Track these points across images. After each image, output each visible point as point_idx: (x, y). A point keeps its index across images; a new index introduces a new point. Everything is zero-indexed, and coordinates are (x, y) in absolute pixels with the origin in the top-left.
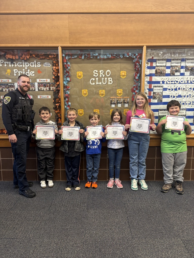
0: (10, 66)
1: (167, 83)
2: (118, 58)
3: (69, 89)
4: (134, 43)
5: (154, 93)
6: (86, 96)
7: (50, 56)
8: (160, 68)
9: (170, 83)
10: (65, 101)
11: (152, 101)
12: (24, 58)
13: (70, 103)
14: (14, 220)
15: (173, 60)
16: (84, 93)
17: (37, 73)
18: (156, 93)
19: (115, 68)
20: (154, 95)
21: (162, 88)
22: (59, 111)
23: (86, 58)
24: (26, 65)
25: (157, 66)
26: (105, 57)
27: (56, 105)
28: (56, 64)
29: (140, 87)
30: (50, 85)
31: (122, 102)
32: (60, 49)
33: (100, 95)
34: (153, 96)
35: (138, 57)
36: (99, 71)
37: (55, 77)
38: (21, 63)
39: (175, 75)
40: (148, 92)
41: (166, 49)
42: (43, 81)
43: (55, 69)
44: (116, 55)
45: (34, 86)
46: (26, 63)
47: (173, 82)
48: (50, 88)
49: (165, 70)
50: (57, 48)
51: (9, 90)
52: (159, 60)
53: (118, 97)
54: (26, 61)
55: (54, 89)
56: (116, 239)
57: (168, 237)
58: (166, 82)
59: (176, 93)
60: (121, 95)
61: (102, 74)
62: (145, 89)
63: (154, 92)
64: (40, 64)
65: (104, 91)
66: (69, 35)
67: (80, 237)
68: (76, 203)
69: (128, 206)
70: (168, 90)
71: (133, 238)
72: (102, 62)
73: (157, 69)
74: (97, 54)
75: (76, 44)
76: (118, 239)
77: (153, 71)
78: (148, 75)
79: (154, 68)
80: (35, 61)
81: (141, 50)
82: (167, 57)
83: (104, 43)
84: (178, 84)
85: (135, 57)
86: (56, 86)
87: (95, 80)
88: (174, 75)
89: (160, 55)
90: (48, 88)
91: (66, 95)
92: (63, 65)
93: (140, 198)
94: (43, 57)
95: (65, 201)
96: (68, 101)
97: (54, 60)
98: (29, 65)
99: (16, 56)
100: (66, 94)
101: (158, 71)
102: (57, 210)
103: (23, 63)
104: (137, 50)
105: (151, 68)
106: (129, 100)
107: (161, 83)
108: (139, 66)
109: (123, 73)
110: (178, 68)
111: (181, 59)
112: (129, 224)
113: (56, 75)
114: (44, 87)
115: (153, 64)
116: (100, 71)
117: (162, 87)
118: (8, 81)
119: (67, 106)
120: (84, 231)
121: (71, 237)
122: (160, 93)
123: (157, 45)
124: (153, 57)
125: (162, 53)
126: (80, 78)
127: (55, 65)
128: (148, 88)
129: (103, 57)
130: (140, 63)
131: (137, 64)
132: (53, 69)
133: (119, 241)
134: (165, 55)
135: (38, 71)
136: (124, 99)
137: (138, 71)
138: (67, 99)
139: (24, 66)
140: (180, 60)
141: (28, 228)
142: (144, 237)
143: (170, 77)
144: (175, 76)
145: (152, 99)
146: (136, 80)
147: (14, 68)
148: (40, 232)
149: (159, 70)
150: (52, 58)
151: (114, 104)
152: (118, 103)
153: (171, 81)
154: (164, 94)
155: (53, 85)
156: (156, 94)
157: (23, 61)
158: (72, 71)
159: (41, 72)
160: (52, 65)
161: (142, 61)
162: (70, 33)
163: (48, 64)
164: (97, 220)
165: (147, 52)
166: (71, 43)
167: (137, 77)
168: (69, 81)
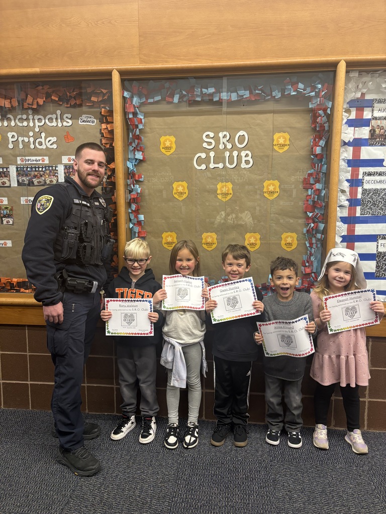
2: (268, 100)
3: (141, 180)
4: (311, 56)
6: (182, 198)
7: (93, 99)
8: (385, 123)
10: (130, 211)
11: (361, 212)
12: (32, 105)
13: (143, 216)
16: (177, 190)
17: (64, 141)
18: (370, 190)
20: (366, 196)
23: (185, 99)
24: (36, 121)
25: (375, 118)
26: (234, 97)
29: (327, 175)
32: (116, 78)
33: (219, 197)
34: (363, 199)
35: (324, 93)
36: (216, 133)
38: (24, 117)
40: (347, 190)
43: (106, 131)
44: (262, 91)
46: (36, 117)
52: (380, 101)
54: (36, 111)
60: (276, 195)
61: (225, 142)
62: (339, 181)
63: (366, 190)
64: (70, 119)
65: (229, 185)
66: (140, 41)
72: (224, 110)
73: (375, 126)
74: (211, 90)
75: (156, 62)
77: (364, 133)
78: (349, 144)
79: (367, 123)
80: (59, 112)
81: (332, 74)
83: (229, 58)
85: (313, 94)
86: (109, 174)
87: (208, 157)
89: (384, 86)
91: (132, 197)
92: (126, 121)
94: (78, 102)
96: (137, 212)
98: (43, 121)
99: (12, 100)
100: (134, 193)
101: (377, 131)
103: (31, 117)
104: (320, 75)
108: (325, 119)
109: (281, 138)
113: (108, 146)
115: (365, 113)
116: (221, 135)
119: (134, 224)
123: (376, 59)
124: (363, 95)
126: (170, 153)
127: (106, 119)
128: (350, 178)
129: (229, 98)
130: (329, 109)
131: (321, 112)
132: (101, 130)
135: (65, 136)
137: (323, 132)
138: (134, 207)
139: (31, 124)
145: (358, 208)
146: (316, 156)
147: (11, 129)
150: (98, 102)
157: (30, 112)
158: (149, 135)
159: (73, 139)
160: (98, 121)
161: (333, 105)
162: (143, 35)
163: (91, 117)
165: (348, 79)
166: (143, 61)
167: (317, 148)
168: (141, 161)
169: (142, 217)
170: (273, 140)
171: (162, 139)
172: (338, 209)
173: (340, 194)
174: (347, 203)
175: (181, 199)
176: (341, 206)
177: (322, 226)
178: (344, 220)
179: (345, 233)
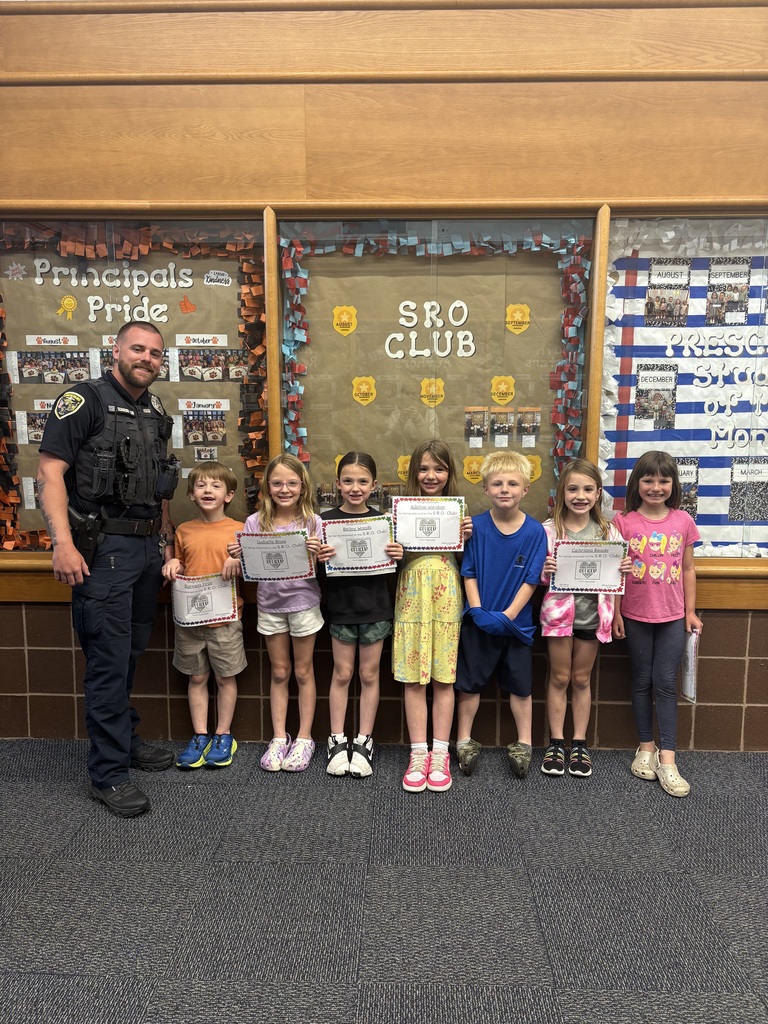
0: (74, 282)
1: (693, 355)
2: (499, 255)
3: (302, 372)
4: (560, 196)
5: (640, 393)
6: (367, 402)
7: (229, 247)
8: (667, 294)
9: (707, 352)
10: (286, 421)
11: (635, 424)
12: (131, 255)
13: (305, 429)
14: (73, 901)
15: (719, 262)
16: (359, 389)
17: (178, 308)
18: (648, 391)
19: (484, 292)
20: (642, 400)
21: (672, 374)
22: (262, 459)
23: (372, 252)
24: (135, 280)
25: (654, 287)
26: (447, 251)
27: (248, 439)
28: (252, 275)
29: (585, 368)
30: (227, 358)
31: (510, 429)
32: (269, 219)
33: (425, 400)
34: (638, 404)
35: (580, 248)
36: (420, 304)
37: (248, 327)
38: (116, 272)
39: (727, 321)
40: (615, 391)
41: (690, 219)
42: (202, 344)
43: (249, 297)
44: (489, 242)
45: (166, 363)
46: (135, 273)
47: (719, 352)
48: (228, 370)
49: (685, 303)
50: (256, 214)
51: (67, 376)
52: (660, 262)
53: (496, 409)
54: (134, 265)
55: (244, 373)
56: (488, 989)
57: (702, 986)
58: (690, 348)
59: (730, 393)
60: (510, 398)
61: (435, 318)
62: (603, 379)
63: (642, 391)
64: (190, 276)
65: (440, 383)
66: (307, 166)
67: (338, 977)
68: (322, 835)
69: (534, 852)
70: (696, 381)
71: (560, 987)
72: (433, 267)
73: (654, 297)
74: (413, 241)
75: (330, 197)
76: (498, 991)
77: (638, 307)
78: (617, 323)
79: (640, 293)
80: (172, 266)
81: (590, 222)
82: (694, 253)
83: (442, 196)
84: (740, 356)
85: (564, 251)
86: (252, 363)
87: (407, 340)
88: (721, 322)
89: (665, 241)
90: (218, 372)
91: (291, 400)
92: (282, 282)
93: (583, 818)
94: (204, 251)
95: (278, 826)
96: (296, 424)
97: (244, 261)
98: (146, 280)
99: (97, 246)
100: (292, 394)
101: (657, 305)
102: (246, 862)
103: (126, 273)
104: (574, 222)
105: (628, 292)
106: (539, 418)
107: (670, 352)
108: (581, 286)
110: (736, 296)
111: (749, 260)
112: (542, 927)
113: (252, 320)
114: (204, 367)
115: (639, 278)
116: (427, 306)
117: (674, 368)
118: (66, 341)
119: (292, 442)
120: (356, 954)
121: (303, 977)
122: (666, 395)
123: (653, 203)
124: (635, 252)
125: (671, 234)
126: (348, 333)
127: (250, 278)
128: (618, 373)
129: (440, 252)
130: (587, 272)
131: (575, 276)
132: (239, 294)
133: (499, 999)
134: (684, 243)
135: (184, 304)
136: (519, 415)
137: (578, 304)
138: (292, 415)
139: (127, 284)
140: (744, 261)
141: (128, 935)
142: (602, 984)
143: (707, 331)
144: (726, 325)
145: (631, 418)
146: (570, 340)
147: (91, 290)
148: (177, 949)
149: (663, 301)
150: (236, 252)
151: (480, 433)
152: (494, 432)
153: (711, 348)
154: (680, 399)
155: (239, 359)
156: (650, 396)
157: (125, 264)
158: (316, 304)
159: (194, 308)
160: (236, 280)
161: (592, 267)
162: (312, 157)
163: (223, 275)
164: (409, 906)
165: (613, 230)
166: (311, 196)
167: (571, 329)
168: (303, 344)
169: (303, 431)
170: (506, 316)
171: (337, 311)
172: (601, 419)
173: (604, 397)
174: (614, 411)
175: (364, 403)
176: (606, 416)
177: (578, 444)
178: (610, 436)
179: (612, 455)
